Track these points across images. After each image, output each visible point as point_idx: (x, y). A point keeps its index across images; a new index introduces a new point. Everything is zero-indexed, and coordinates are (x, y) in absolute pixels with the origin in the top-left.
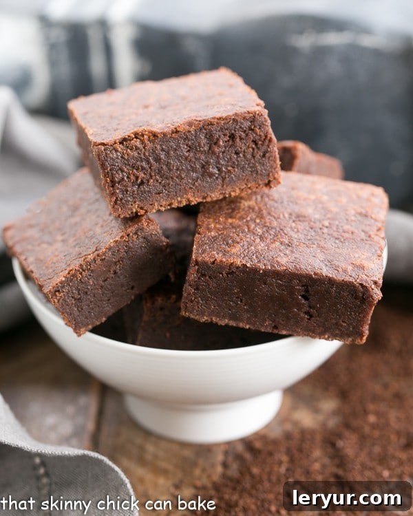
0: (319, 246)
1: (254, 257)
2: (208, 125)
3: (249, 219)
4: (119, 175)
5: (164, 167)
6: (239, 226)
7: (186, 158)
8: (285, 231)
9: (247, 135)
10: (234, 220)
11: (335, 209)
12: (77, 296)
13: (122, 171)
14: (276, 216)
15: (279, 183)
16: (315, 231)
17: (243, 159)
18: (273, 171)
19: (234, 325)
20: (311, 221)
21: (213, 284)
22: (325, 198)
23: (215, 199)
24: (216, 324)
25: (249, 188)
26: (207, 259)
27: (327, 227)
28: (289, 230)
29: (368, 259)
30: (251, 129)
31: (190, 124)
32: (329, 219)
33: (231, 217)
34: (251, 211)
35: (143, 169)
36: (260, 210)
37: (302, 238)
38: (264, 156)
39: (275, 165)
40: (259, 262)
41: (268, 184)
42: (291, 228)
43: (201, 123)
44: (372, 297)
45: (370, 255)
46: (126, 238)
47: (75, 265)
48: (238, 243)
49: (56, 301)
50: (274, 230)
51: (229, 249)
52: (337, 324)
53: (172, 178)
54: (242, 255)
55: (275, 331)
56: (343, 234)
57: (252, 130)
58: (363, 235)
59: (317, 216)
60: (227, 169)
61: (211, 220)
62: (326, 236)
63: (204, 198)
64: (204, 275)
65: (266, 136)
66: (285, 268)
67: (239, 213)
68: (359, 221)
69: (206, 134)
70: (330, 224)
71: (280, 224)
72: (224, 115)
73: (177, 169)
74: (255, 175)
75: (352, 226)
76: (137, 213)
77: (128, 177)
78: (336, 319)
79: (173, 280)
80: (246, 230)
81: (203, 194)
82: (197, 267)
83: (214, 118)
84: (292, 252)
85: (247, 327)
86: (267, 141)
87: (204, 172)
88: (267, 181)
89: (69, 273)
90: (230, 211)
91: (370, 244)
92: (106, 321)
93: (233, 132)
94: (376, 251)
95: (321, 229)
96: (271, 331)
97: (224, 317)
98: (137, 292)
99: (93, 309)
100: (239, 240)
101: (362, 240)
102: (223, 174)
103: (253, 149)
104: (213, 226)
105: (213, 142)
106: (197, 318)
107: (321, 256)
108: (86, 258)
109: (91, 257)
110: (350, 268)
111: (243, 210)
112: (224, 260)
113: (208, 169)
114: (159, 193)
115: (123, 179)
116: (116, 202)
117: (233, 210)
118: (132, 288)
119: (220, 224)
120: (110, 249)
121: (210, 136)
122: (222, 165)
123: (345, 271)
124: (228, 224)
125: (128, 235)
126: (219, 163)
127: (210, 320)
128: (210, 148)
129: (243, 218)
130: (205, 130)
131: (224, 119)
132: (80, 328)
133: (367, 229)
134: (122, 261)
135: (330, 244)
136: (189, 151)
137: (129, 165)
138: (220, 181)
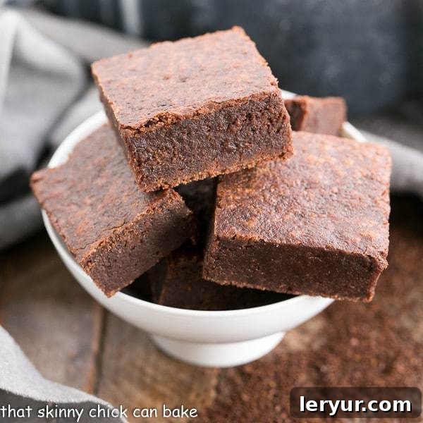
0: (329, 215)
1: (271, 231)
2: (227, 107)
3: (264, 188)
4: (145, 155)
5: (187, 146)
6: (256, 197)
7: (207, 137)
8: (298, 201)
9: (263, 114)
10: (251, 190)
11: (343, 173)
12: (107, 264)
13: (148, 152)
14: (289, 183)
15: (292, 154)
16: (325, 199)
17: (259, 135)
18: (287, 144)
19: (252, 287)
20: (322, 188)
21: (232, 255)
22: (334, 160)
23: (233, 171)
24: (235, 286)
25: (265, 160)
26: (228, 235)
27: (336, 193)
28: (301, 198)
29: (375, 227)
30: (266, 109)
31: (210, 107)
32: (338, 184)
33: (248, 187)
34: (266, 179)
35: (167, 148)
36: (275, 178)
37: (314, 208)
38: (278, 131)
39: (288, 139)
40: (276, 236)
41: (282, 156)
42: (304, 196)
43: (220, 105)
44: (379, 267)
45: (377, 223)
46: (152, 212)
47: (105, 237)
48: (256, 216)
49: (88, 270)
50: (287, 200)
51: (247, 223)
52: (346, 286)
53: (194, 155)
54: (260, 230)
55: (289, 292)
56: (352, 201)
57: (268, 110)
58: (369, 201)
59: (326, 182)
60: (244, 145)
61: (229, 191)
62: (335, 203)
63: (223, 171)
64: (225, 248)
65: (280, 114)
66: (299, 242)
67: (255, 182)
68: (366, 184)
69: (225, 115)
70: (339, 190)
71: (293, 192)
72: (242, 97)
73: (199, 148)
74: (270, 149)
75: (359, 191)
76: (161, 187)
77: (153, 157)
78: (345, 282)
79: (194, 244)
80: (262, 201)
81: (222, 168)
82: (218, 242)
83: (232, 100)
84: (305, 223)
85: (264, 289)
86: (281, 118)
87: (223, 149)
88: (281, 153)
89: (100, 245)
90: (247, 180)
91: (376, 211)
92: (133, 283)
93: (250, 112)
94: (382, 218)
95: (331, 196)
96: (285, 292)
97: (242, 281)
98: (162, 256)
99: (121, 273)
100: (256, 213)
101: (369, 206)
102: (241, 149)
103: (268, 126)
104: (231, 197)
105: (231, 121)
106: (218, 281)
107: (331, 227)
108: (115, 231)
109: (119, 230)
110: (359, 239)
111: (259, 177)
112: (243, 236)
113: (227, 145)
114: (182, 170)
115: (148, 159)
116: (142, 179)
117: (250, 178)
118: (158, 253)
119: (238, 195)
120: (137, 222)
121: (229, 116)
122: (240, 141)
123: (354, 243)
124: (246, 195)
125: (154, 209)
126: (237, 140)
127: (229, 284)
128: (228, 128)
129: (260, 188)
130: (224, 111)
131: (241, 101)
132: (111, 290)
133: (373, 193)
134: (148, 231)
135: (340, 213)
136: (209, 131)
137: (154, 146)
138: (238, 155)
